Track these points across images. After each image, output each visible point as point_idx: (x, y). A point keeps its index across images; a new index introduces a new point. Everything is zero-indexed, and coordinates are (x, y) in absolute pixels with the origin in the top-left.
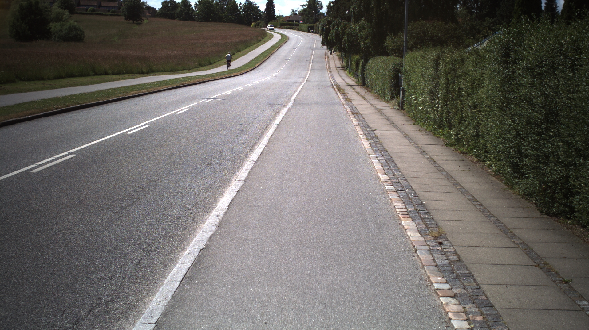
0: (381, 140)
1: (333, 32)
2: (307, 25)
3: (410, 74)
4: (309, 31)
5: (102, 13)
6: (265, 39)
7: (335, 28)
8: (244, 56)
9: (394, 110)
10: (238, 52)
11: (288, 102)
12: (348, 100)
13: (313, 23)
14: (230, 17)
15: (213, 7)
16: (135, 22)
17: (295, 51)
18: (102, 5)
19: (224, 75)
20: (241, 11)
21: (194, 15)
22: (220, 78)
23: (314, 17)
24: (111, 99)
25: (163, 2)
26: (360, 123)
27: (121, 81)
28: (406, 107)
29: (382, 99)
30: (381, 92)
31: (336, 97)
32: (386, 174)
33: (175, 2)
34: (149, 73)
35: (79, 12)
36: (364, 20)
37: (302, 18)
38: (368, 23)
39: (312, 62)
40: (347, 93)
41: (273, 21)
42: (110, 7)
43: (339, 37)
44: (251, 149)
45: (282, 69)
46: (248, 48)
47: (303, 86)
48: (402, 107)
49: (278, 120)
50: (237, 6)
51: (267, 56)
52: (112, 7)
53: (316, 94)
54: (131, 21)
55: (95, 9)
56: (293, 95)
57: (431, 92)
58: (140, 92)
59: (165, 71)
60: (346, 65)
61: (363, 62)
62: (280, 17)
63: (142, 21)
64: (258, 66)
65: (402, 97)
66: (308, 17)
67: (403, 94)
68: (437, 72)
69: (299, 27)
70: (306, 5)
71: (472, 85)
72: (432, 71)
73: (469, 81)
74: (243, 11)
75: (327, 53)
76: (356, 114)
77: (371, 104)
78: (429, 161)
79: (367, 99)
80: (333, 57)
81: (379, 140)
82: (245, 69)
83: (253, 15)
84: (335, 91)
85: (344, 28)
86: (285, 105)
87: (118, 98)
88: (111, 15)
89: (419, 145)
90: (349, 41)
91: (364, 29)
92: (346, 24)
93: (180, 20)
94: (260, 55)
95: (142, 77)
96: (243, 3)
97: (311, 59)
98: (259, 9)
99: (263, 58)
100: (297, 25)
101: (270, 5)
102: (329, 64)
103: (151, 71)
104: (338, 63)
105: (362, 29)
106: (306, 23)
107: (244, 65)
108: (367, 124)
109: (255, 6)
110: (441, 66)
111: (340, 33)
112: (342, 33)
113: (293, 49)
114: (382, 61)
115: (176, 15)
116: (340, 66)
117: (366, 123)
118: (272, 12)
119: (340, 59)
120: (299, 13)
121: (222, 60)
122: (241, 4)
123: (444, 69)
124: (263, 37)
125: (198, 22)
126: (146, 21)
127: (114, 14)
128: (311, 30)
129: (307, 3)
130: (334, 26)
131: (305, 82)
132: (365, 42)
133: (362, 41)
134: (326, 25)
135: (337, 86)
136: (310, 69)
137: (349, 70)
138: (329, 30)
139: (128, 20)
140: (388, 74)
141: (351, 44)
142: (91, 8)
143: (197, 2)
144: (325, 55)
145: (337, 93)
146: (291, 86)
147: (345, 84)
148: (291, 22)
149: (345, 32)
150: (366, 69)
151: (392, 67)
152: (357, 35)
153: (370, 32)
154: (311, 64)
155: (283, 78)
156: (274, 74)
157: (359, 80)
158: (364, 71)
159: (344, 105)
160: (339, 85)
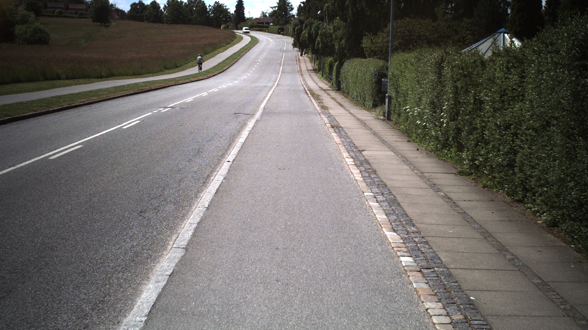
0: (374, 166)
1: (305, 33)
2: (277, 27)
3: (398, 79)
4: (279, 33)
5: (69, 15)
6: (234, 42)
7: (308, 28)
8: (212, 59)
9: (379, 121)
10: (206, 54)
11: (256, 110)
12: (324, 108)
13: (283, 25)
14: (198, 19)
15: (182, 9)
16: (103, 24)
17: (265, 54)
18: (70, 7)
19: (189, 79)
20: (210, 13)
21: (163, 18)
22: (184, 82)
23: (284, 19)
24: (51, 110)
25: (132, 4)
26: (343, 140)
27: (74, 87)
28: (394, 117)
29: (361, 106)
30: (361, 99)
31: (310, 104)
32: (395, 231)
33: (144, 4)
34: (109, 77)
35: (46, 14)
36: (339, 19)
37: (272, 20)
38: (343, 22)
39: (282, 64)
40: (322, 100)
41: (243, 23)
42: (77, 9)
43: (312, 39)
44: (204, 182)
45: (251, 72)
46: (216, 50)
47: (273, 91)
48: (388, 118)
49: (243, 136)
50: (207, 9)
51: (236, 58)
52: (80, 9)
53: (288, 101)
54: (99, 24)
55: (63, 11)
56: (262, 101)
57: (432, 103)
58: (89, 100)
59: (127, 75)
60: (318, 68)
61: (337, 66)
62: (250, 19)
63: (110, 23)
64: (227, 69)
65: (388, 105)
66: (278, 18)
67: (390, 102)
68: (440, 78)
69: (269, 29)
70: (276, 7)
71: (501, 97)
72: (432, 77)
73: (495, 92)
74: (212, 13)
75: (298, 56)
76: (336, 127)
77: (351, 113)
78: (447, 202)
79: (344, 106)
80: (304, 60)
81: (371, 166)
82: (213, 72)
83: (223, 17)
84: (309, 96)
85: (318, 28)
86: (252, 115)
87: (60, 107)
88: (78, 18)
89: (426, 174)
90: (322, 42)
91: (339, 29)
92: (320, 24)
93: (149, 22)
94: (229, 57)
95: (99, 81)
96: (212, 5)
97: (281, 61)
98: (229, 11)
99: (232, 61)
100: (267, 27)
101: (240, 6)
102: (300, 66)
103: (111, 75)
104: (310, 66)
105: (336, 29)
106: (276, 25)
107: (212, 68)
108: (351, 142)
109: (225, 8)
110: (445, 70)
111: (313, 33)
112: (315, 34)
113: (263, 51)
114: (361, 64)
115: (145, 17)
116: (312, 69)
117: (350, 140)
118: (242, 14)
119: (311, 61)
120: (269, 15)
121: (189, 62)
122: (210, 6)
123: (450, 74)
124: (232, 39)
125: (167, 25)
126: (114, 24)
127: (81, 16)
128: (281, 32)
129: (277, 5)
130: (306, 26)
131: (275, 86)
132: (340, 43)
133: (337, 42)
134: (298, 25)
135: (310, 90)
136: (281, 72)
137: (321, 73)
138: (301, 30)
139: (96, 22)
140: (369, 79)
141: (325, 46)
142: (58, 10)
143: (166, 4)
144: (296, 57)
145: (310, 100)
146: (260, 91)
147: (318, 88)
148: (261, 24)
149: (318, 33)
150: (341, 72)
151: (373, 71)
152: (331, 36)
153: (345, 33)
154: (282, 67)
155: (252, 82)
156: (243, 78)
157: (334, 84)
158: (339, 74)
159: (320, 115)
160: (312, 90)
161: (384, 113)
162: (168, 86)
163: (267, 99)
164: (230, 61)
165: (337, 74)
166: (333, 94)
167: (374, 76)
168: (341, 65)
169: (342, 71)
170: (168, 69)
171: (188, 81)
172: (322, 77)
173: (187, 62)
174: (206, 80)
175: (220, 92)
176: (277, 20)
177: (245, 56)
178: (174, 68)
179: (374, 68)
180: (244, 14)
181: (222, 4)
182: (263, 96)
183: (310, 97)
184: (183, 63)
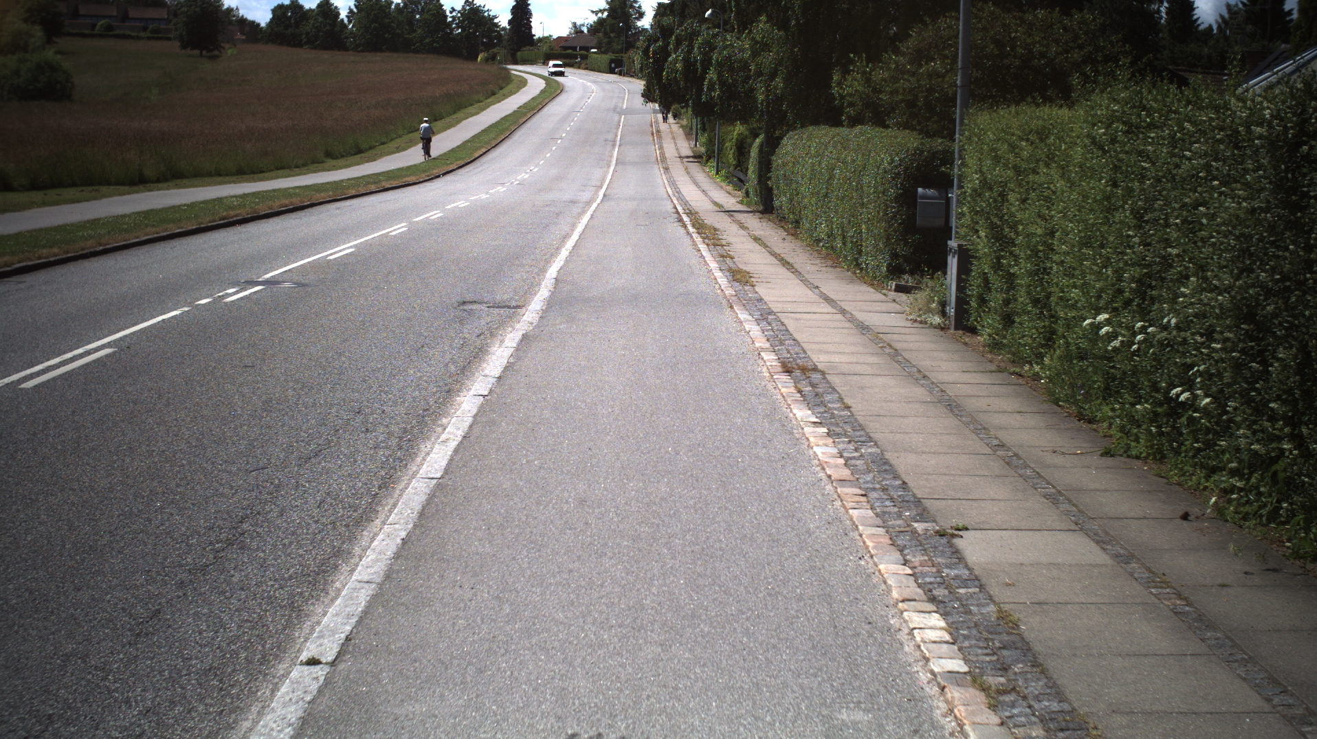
1: (676, 59)
2: (606, 58)
4: (612, 71)
5: (128, 32)
6: (505, 91)
7: (683, 47)
8: (449, 132)
9: (930, 333)
11: (531, 288)
12: (740, 277)
13: (621, 51)
14: (428, 40)
15: (390, 19)
16: (204, 52)
17: (577, 119)
18: (131, 16)
20: (454, 26)
21: (347, 38)
23: (623, 38)
25: (275, 8)
28: (985, 323)
30: (844, 244)
33: (301, 7)
35: (74, 32)
36: (766, 22)
37: (595, 41)
38: (779, 30)
39: (618, 143)
41: (528, 47)
42: (147, 19)
43: (693, 74)
45: (541, 163)
46: (463, 111)
47: (592, 216)
48: (958, 320)
50: (446, 17)
51: (506, 129)
52: (154, 20)
54: (197, 52)
55: (114, 24)
60: (707, 152)
61: (761, 146)
62: (545, 39)
63: (222, 50)
66: (609, 37)
69: (588, 61)
70: (605, 10)
74: (458, 28)
75: (657, 122)
76: (799, 371)
80: (672, 132)
83: (482, 35)
84: (688, 233)
85: (710, 46)
86: (513, 308)
88: (149, 38)
90: (723, 83)
91: (766, 47)
92: (715, 36)
93: (315, 48)
94: (491, 127)
96: (459, 8)
97: (616, 136)
98: (496, 21)
99: (498, 136)
100: (584, 58)
101: (521, 12)
102: (661, 148)
104: (686, 148)
105: (760, 48)
106: (605, 52)
109: (486, 14)
111: (696, 61)
112: (702, 62)
113: (572, 111)
114: (839, 142)
115: (304, 36)
116: (690, 153)
118: (526, 29)
119: (688, 135)
120: (588, 29)
121: (392, 140)
122: (453, 10)
124: (502, 85)
125: (356, 53)
126: (230, 52)
127: (156, 35)
128: (616, 67)
129: (607, 7)
130: (678, 43)
131: (599, 201)
132: (769, 86)
133: (759, 83)
134: (656, 41)
135: (690, 213)
136: (614, 162)
137: (715, 164)
138: (664, 53)
139: (189, 49)
140: (876, 188)
141: (730, 92)
142: (103, 22)
143: (353, 7)
144: (652, 126)
145: (694, 244)
146: (558, 215)
147: (711, 207)
148: (570, 51)
149: (711, 58)
150: (774, 165)
151: (890, 164)
152: (745, 67)
153: (782, 58)
154: (617, 149)
155: (540, 190)
156: (518, 178)
157: (751, 195)
158: (769, 170)
159: (731, 307)
160: (697, 213)
161: (943, 304)
162: (312, 205)
163: (570, 244)
164: (492, 135)
165: (760, 170)
166: (755, 223)
167: (893, 179)
168: (772, 144)
169: (777, 161)
170: (337, 158)
171: (373, 188)
172: (717, 173)
173: (385, 140)
174: (425, 184)
175: (446, 221)
176: (606, 40)
177: (529, 124)
178: (352, 155)
179: (891, 155)
180: (531, 27)
181: (480, 6)
182: (563, 233)
183: (692, 237)
184: (376, 142)
